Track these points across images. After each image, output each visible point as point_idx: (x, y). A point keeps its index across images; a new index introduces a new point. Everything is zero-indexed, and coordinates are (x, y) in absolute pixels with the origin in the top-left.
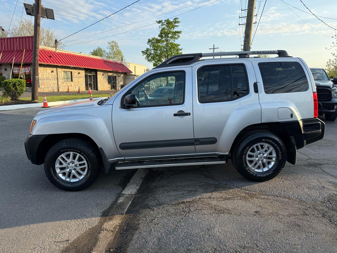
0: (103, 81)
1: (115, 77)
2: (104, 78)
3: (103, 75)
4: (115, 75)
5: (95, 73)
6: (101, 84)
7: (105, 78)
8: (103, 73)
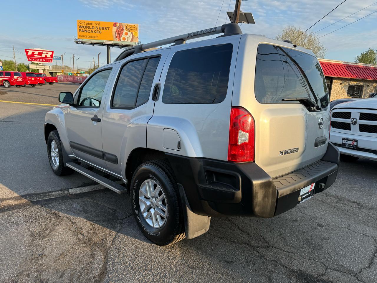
0: (340, 92)
1: (362, 86)
2: (342, 88)
3: (341, 84)
4: (361, 84)
5: (330, 81)
6: (336, 96)
7: (344, 88)
8: (341, 81)
